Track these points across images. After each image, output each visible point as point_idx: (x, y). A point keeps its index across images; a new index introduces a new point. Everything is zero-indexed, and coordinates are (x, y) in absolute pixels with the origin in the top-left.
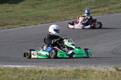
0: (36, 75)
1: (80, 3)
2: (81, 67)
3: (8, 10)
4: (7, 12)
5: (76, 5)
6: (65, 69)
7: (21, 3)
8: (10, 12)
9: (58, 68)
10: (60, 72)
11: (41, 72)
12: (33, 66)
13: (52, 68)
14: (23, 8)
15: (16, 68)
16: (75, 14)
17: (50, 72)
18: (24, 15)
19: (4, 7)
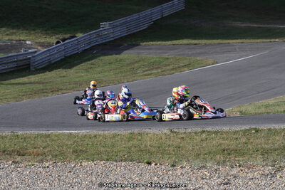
0: (90, 140)
1: (133, 66)
2: (136, 131)
3: (62, 75)
4: (61, 77)
5: (129, 68)
6: (120, 133)
7: (75, 68)
8: (64, 77)
9: (113, 132)
10: (115, 136)
11: (95, 136)
12: (88, 131)
13: (106, 132)
14: (77, 73)
15: (71, 134)
16: (128, 77)
17: (105, 137)
18: (77, 80)
19: (58, 73)
